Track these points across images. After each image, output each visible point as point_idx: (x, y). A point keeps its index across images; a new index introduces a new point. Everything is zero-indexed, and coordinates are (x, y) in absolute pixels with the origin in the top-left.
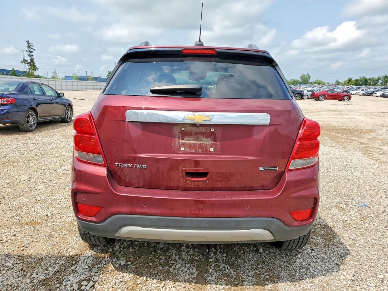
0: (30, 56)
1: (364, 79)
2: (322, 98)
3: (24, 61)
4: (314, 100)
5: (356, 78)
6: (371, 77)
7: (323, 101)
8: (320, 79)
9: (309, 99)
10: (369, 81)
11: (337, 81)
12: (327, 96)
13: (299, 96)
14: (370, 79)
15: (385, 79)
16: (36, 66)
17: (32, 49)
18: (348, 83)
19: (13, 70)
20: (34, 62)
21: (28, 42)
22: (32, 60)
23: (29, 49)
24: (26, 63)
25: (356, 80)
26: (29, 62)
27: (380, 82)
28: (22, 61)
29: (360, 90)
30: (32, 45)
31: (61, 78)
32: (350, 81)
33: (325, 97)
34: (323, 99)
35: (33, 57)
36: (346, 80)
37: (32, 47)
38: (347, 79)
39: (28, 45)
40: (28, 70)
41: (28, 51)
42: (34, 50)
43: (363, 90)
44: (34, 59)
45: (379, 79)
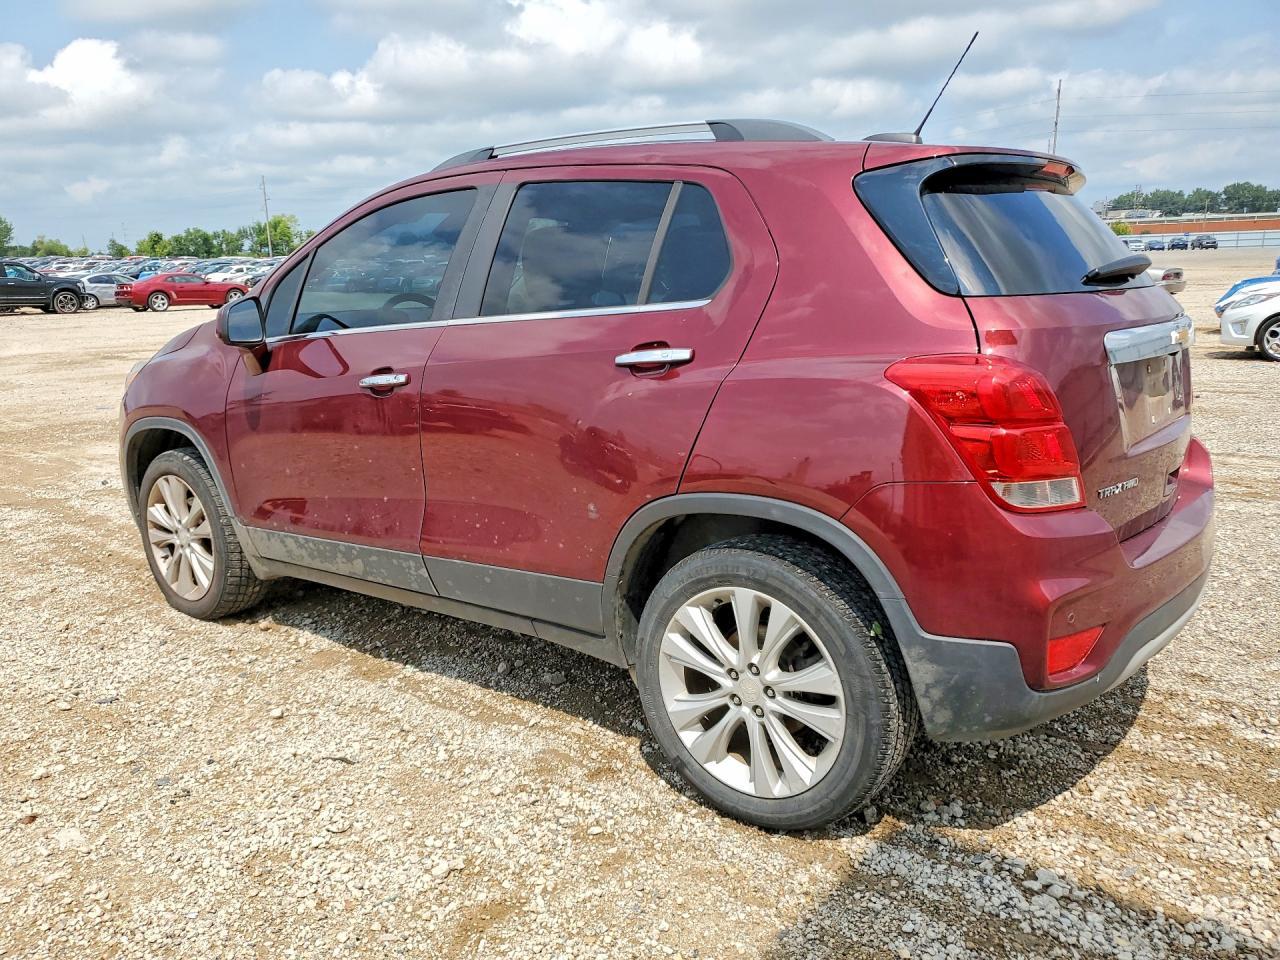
1: (200, 237)
2: (159, 302)
4: (131, 310)
5: (176, 234)
6: (220, 231)
7: (165, 310)
8: (50, 237)
9: (102, 310)
10: (215, 242)
11: (113, 244)
12: (174, 295)
13: (71, 299)
14: (216, 236)
15: (258, 236)
18: (153, 248)
25: (177, 240)
27: (247, 244)
29: (232, 271)
32: (156, 242)
33: (169, 297)
34: (163, 304)
36: (142, 238)
38: (145, 236)
43: (241, 270)
45: (243, 234)
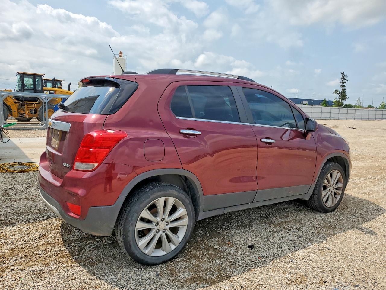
0: (342, 86)
3: (336, 92)
16: (346, 95)
17: (345, 80)
19: (325, 100)
20: (345, 92)
21: (343, 74)
22: (344, 90)
23: (342, 80)
24: (337, 93)
26: (340, 92)
28: (334, 92)
30: (346, 76)
31: (375, 108)
35: (345, 88)
37: (346, 78)
39: (343, 76)
40: (339, 99)
41: (342, 82)
42: (348, 80)
44: (345, 89)
